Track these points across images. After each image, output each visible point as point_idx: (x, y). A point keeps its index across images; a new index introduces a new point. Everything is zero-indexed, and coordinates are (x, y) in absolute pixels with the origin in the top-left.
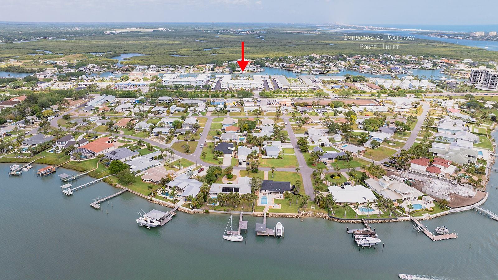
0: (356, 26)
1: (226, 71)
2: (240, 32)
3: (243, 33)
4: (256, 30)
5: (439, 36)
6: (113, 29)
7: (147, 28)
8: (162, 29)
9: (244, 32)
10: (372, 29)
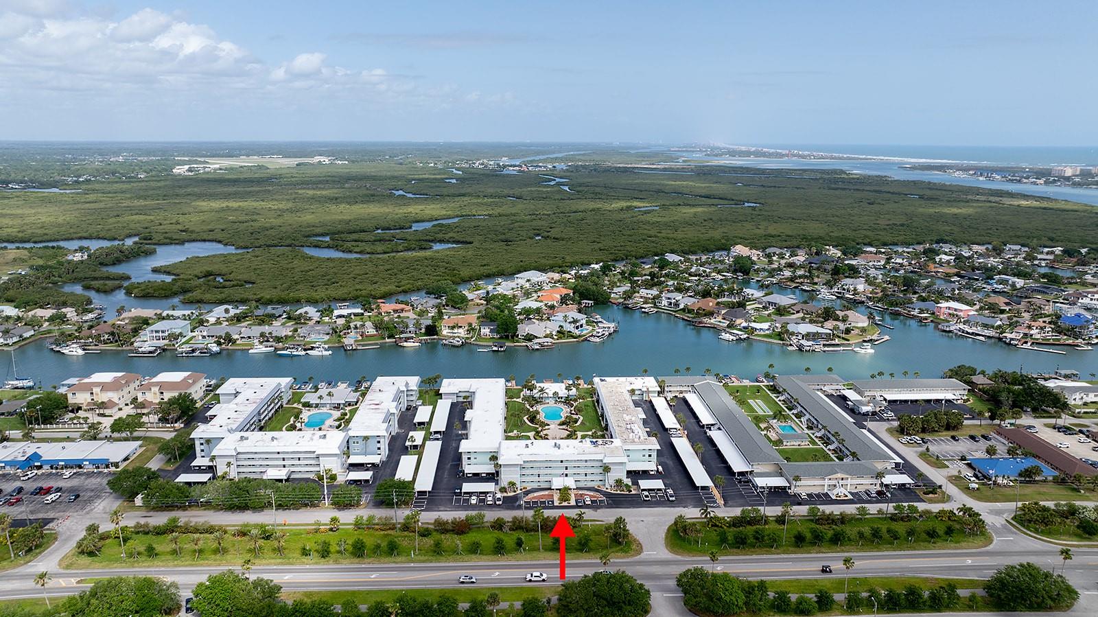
0: (760, 149)
1: (479, 334)
2: (505, 166)
3: (512, 168)
4: (540, 161)
5: (981, 175)
6: (202, 159)
7: (286, 157)
8: (322, 159)
9: (515, 166)
10: (803, 157)
